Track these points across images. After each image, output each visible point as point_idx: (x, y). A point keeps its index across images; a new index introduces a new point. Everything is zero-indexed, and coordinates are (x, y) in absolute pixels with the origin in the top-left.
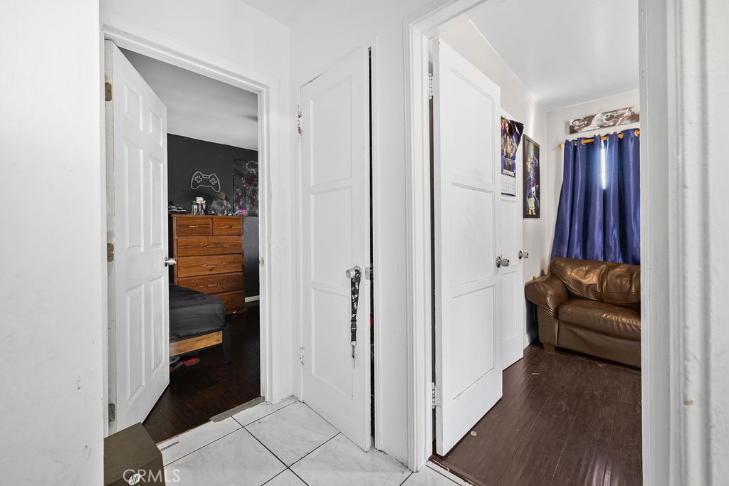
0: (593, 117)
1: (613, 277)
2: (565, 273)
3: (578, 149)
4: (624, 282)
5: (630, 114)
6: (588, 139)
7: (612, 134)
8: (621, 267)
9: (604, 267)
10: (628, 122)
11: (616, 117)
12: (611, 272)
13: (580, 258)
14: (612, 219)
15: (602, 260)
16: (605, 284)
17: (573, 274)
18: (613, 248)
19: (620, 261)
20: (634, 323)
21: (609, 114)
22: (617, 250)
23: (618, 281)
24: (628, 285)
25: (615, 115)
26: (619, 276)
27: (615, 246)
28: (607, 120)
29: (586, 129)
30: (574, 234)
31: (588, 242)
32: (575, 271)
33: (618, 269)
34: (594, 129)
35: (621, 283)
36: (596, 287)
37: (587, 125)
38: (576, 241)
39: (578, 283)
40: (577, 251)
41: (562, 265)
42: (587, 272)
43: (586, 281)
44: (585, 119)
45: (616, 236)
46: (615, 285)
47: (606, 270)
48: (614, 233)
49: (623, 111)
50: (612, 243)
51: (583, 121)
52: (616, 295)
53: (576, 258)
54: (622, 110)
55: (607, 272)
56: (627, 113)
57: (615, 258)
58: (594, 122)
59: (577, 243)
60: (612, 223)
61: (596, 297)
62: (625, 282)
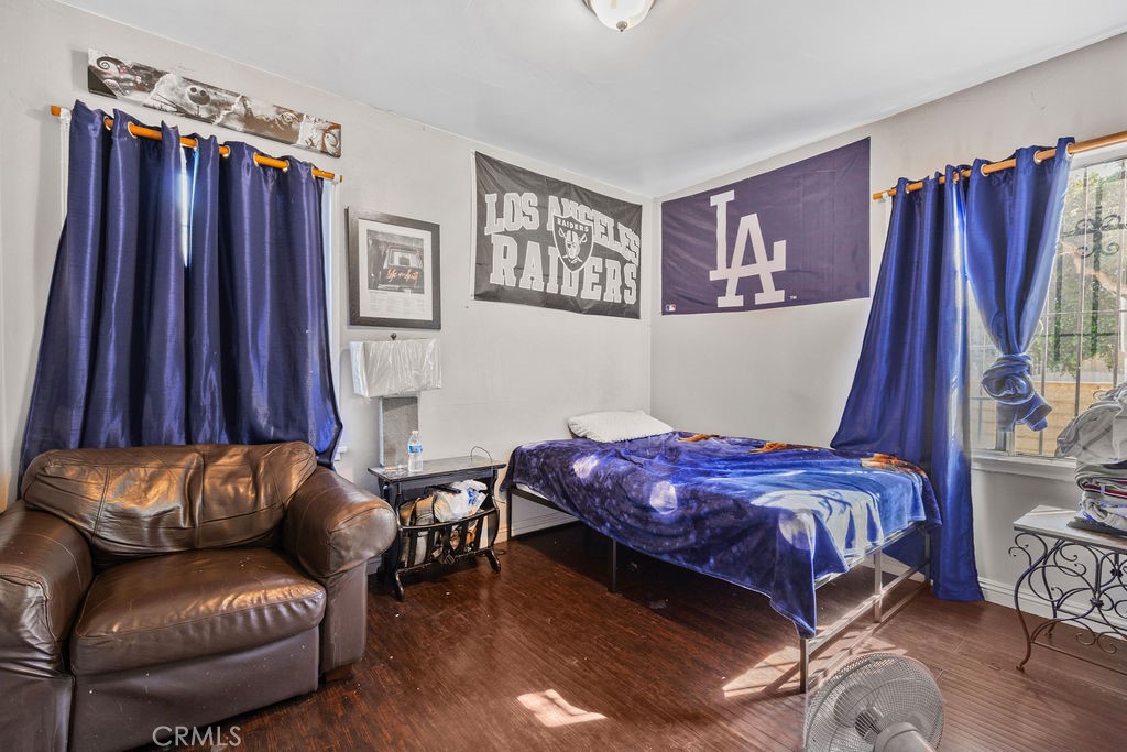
0: (159, 74)
1: (218, 482)
2: (83, 496)
3: (117, 141)
4: (242, 490)
5: (243, 111)
6: (144, 126)
7: (207, 137)
8: (231, 452)
9: (192, 459)
10: (240, 126)
11: (215, 104)
12: (211, 470)
13: (122, 442)
14: (206, 340)
15: (183, 442)
16: (198, 502)
17: (110, 495)
18: (208, 409)
19: (225, 439)
20: (295, 595)
21: (199, 89)
22: (217, 415)
23: (230, 488)
24: (251, 495)
25: (213, 97)
26: (231, 477)
27: (213, 405)
28: (193, 99)
29: (137, 96)
30: (105, 376)
31: (148, 399)
32: (115, 483)
33: (224, 460)
34: (161, 109)
35: (236, 490)
36: (176, 518)
37: (140, 88)
38: (109, 395)
39: (127, 518)
40: (113, 425)
41: (71, 473)
42: (151, 481)
43: (148, 509)
44: (137, 69)
45: (215, 383)
46: (222, 502)
47: (198, 467)
48: (210, 377)
49: (230, 98)
50: (206, 400)
51: (129, 71)
52: (225, 524)
53: (111, 445)
54: (227, 92)
55: (201, 470)
56: (237, 107)
57: (213, 434)
58: (162, 90)
59: (114, 400)
60: (205, 351)
61: (177, 541)
62: (244, 488)
